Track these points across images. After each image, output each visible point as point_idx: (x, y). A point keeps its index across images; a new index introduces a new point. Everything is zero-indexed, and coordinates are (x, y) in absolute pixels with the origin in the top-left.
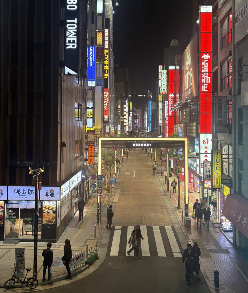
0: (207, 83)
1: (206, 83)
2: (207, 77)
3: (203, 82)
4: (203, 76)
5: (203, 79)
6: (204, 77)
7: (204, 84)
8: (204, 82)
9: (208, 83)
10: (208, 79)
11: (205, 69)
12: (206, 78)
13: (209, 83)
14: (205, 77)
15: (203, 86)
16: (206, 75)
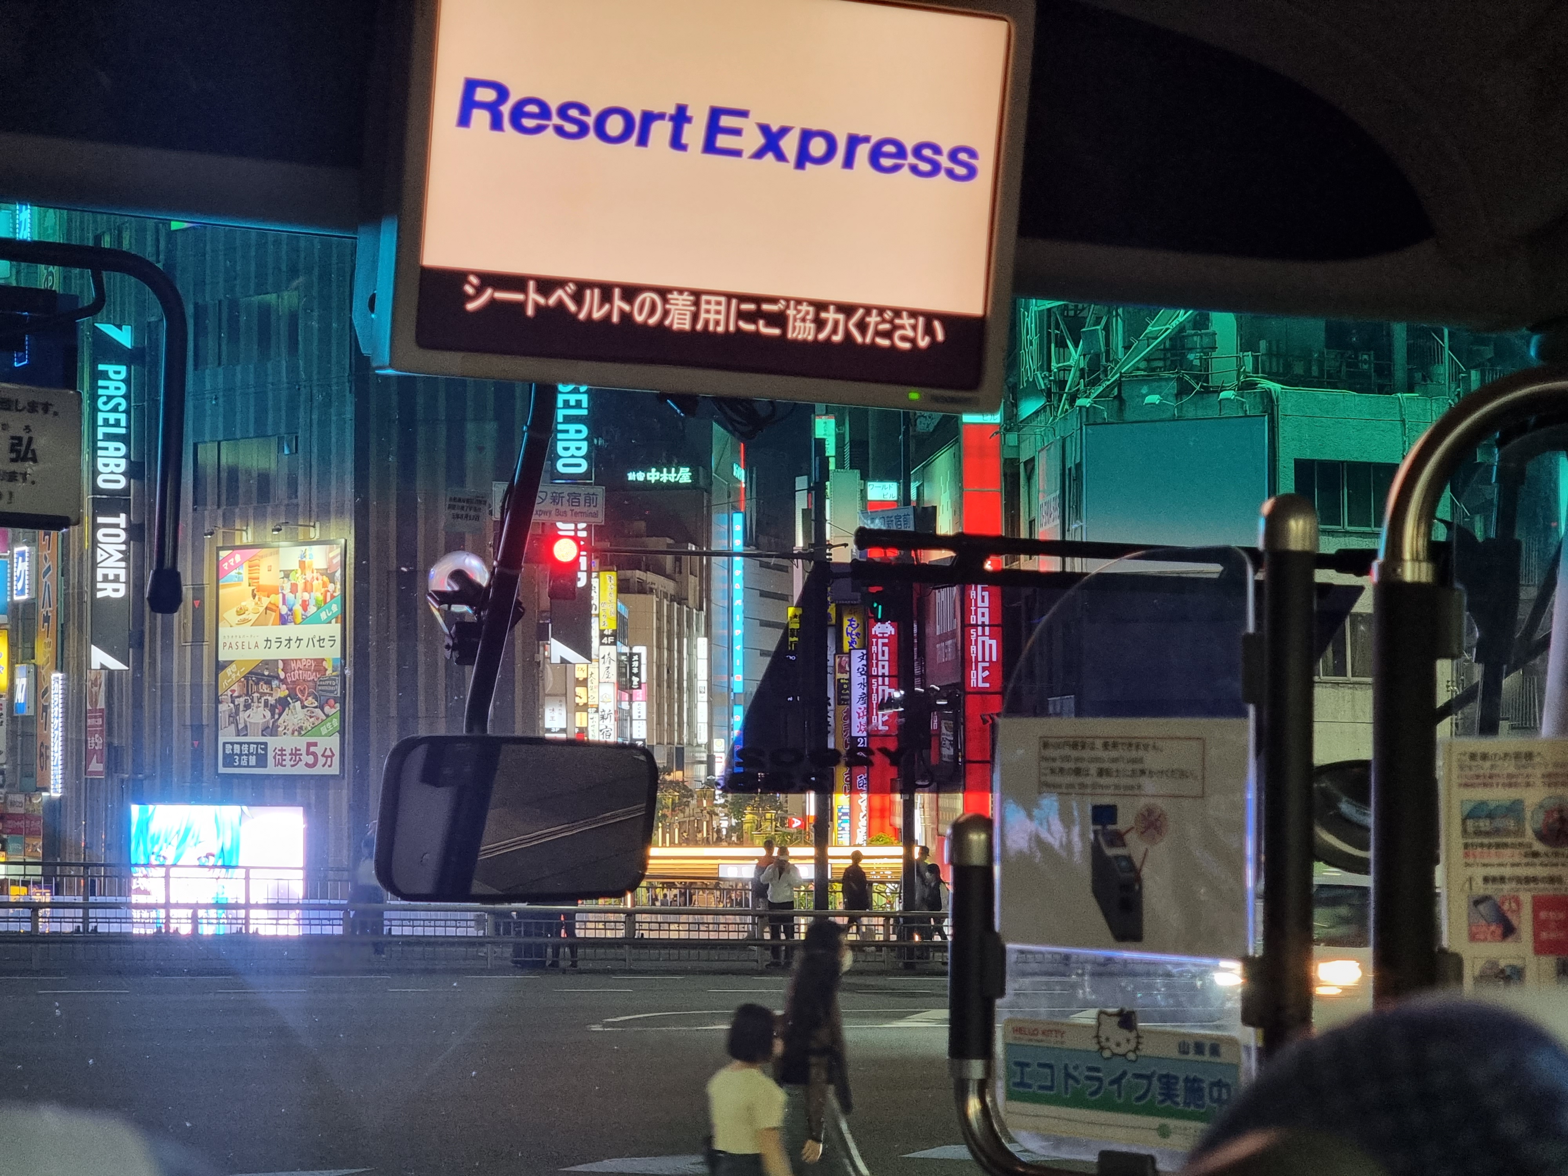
0: (987, 659)
1: (984, 661)
2: (988, 641)
3: (973, 656)
4: (973, 638)
5: (973, 648)
6: (976, 641)
7: (977, 662)
8: (976, 657)
9: (991, 661)
10: (991, 646)
11: (979, 615)
12: (983, 642)
13: (994, 659)
14: (980, 639)
15: (973, 672)
16: (983, 635)
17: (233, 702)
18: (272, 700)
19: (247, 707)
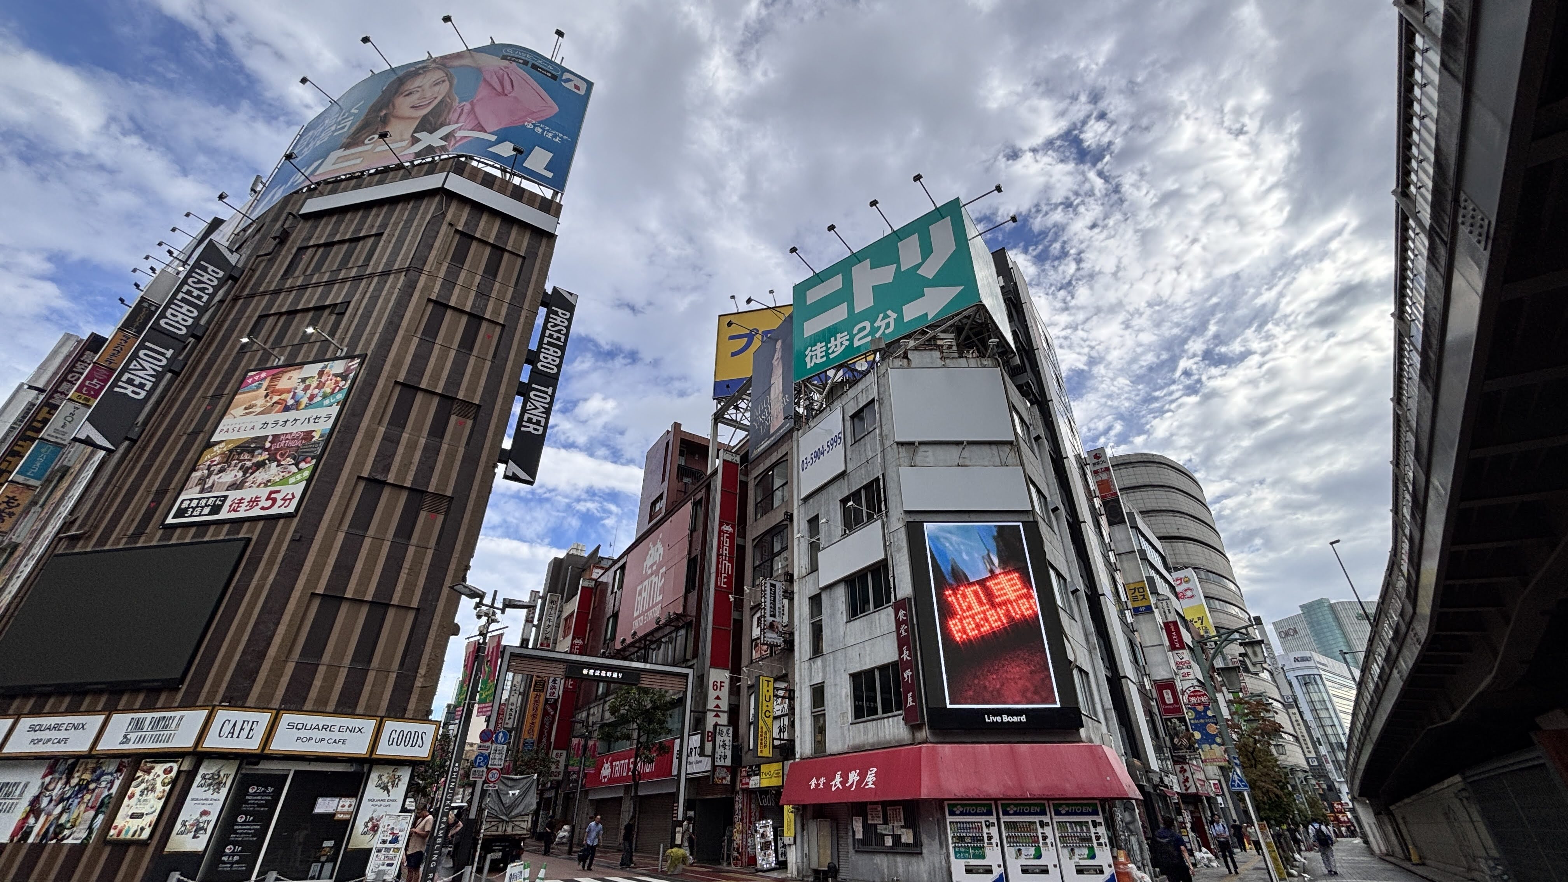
1: (725, 573)
2: (727, 564)
4: (720, 560)
5: (720, 566)
7: (722, 573)
9: (728, 574)
10: (729, 566)
11: (724, 549)
14: (724, 562)
15: (720, 578)
17: (208, 469)
18: (248, 464)
19: (221, 471)
